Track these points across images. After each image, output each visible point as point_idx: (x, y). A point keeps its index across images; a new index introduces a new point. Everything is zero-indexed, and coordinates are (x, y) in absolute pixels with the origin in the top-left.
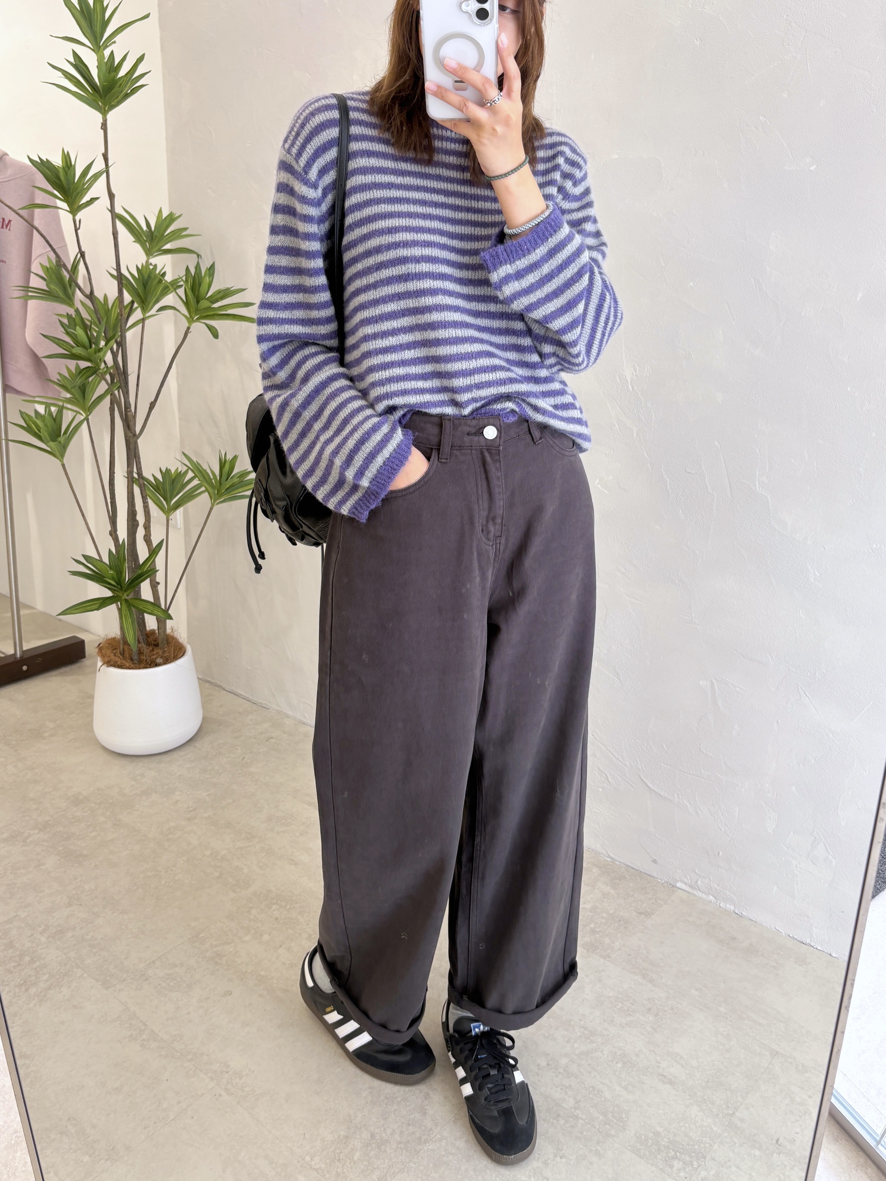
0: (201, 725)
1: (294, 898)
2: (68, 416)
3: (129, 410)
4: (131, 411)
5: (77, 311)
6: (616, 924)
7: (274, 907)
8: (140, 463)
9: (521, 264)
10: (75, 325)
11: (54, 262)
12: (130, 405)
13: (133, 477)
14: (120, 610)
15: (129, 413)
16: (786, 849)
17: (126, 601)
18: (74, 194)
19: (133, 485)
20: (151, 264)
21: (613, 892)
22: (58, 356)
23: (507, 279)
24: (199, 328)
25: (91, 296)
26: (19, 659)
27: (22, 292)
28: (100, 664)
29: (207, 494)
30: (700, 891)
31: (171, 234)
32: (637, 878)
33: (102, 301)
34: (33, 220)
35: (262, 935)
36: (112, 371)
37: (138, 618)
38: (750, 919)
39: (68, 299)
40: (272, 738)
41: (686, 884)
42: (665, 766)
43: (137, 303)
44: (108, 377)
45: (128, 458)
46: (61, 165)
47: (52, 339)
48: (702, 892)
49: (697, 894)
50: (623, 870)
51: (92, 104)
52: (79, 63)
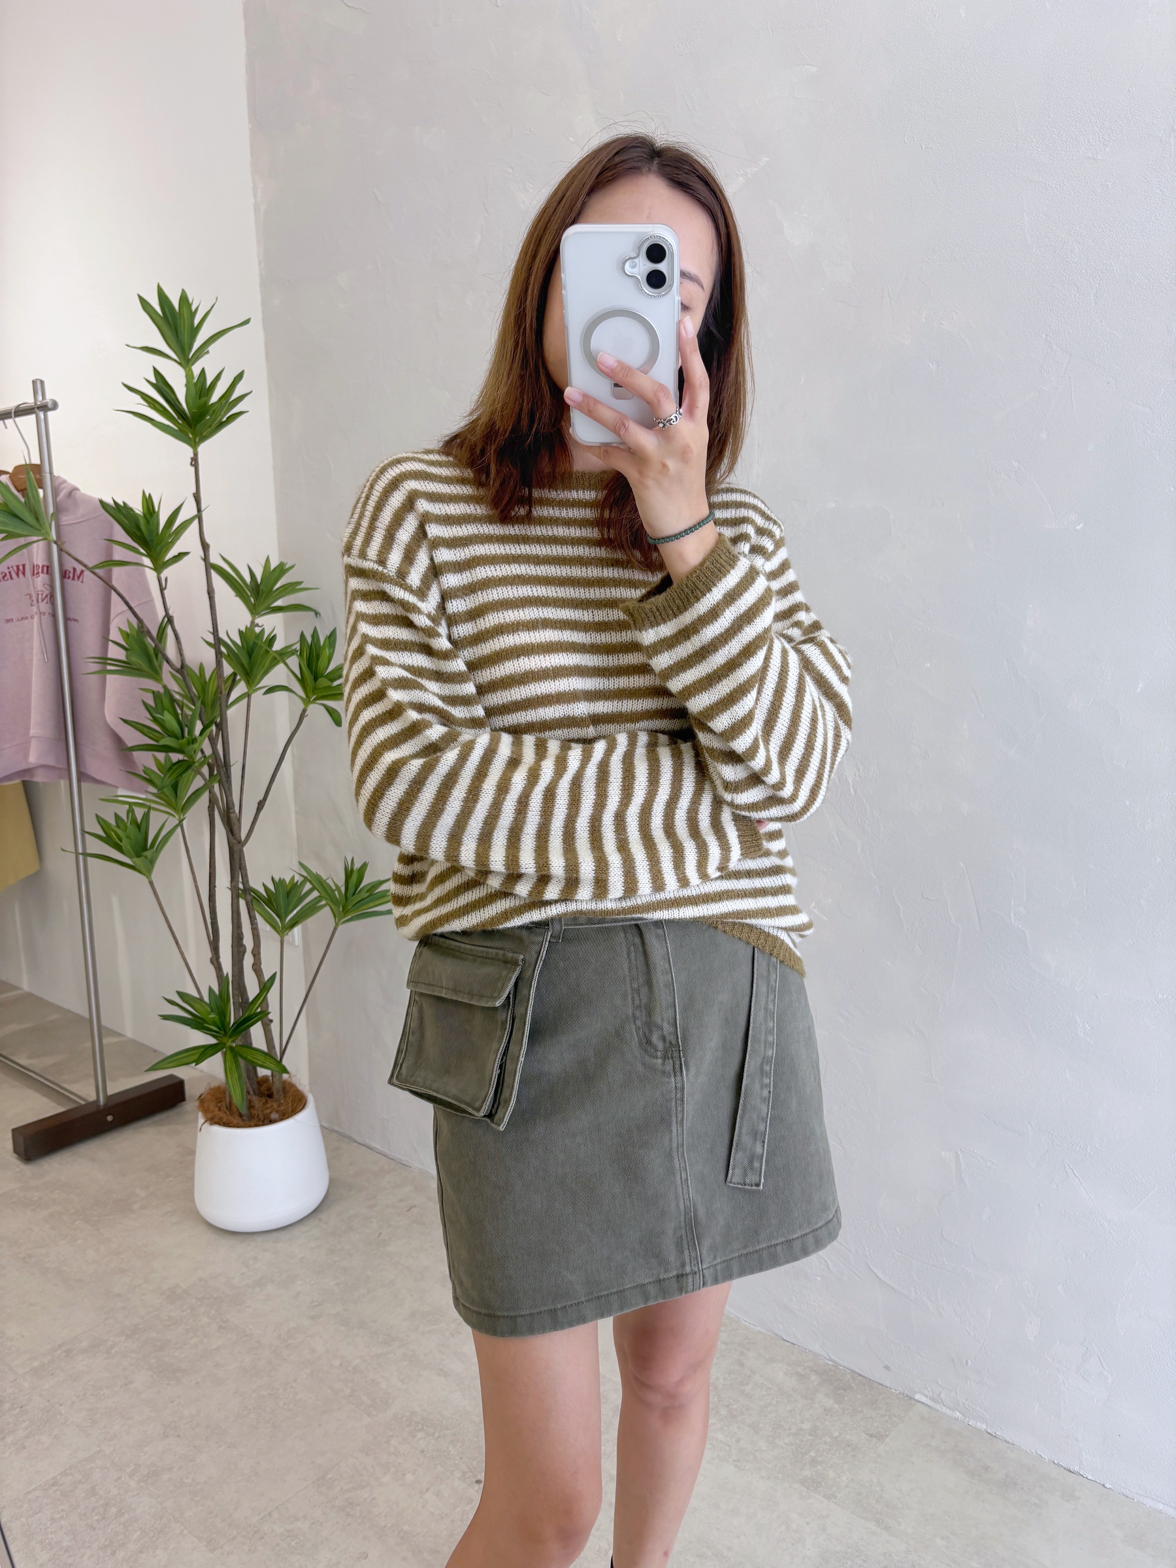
0: (327, 1194)
1: (444, 1422)
2: (156, 820)
3: (231, 811)
4: (234, 812)
5: (165, 687)
6: (842, 1452)
7: (419, 1434)
8: (246, 875)
10: (164, 709)
11: (136, 626)
12: (233, 804)
13: (238, 889)
14: (224, 1055)
15: (232, 815)
16: (1051, 1361)
17: (232, 1049)
18: (159, 547)
19: (238, 899)
20: (257, 626)
21: (836, 1406)
22: (144, 747)
24: (317, 711)
25: (182, 670)
26: (102, 1107)
27: (96, 664)
28: (201, 1121)
29: (327, 908)
30: (944, 1405)
31: (282, 589)
32: (866, 1387)
33: (197, 672)
34: (111, 579)
35: (404, 1475)
36: (210, 761)
38: (1006, 1441)
39: (155, 674)
40: (415, 1207)
41: (927, 1397)
42: (899, 1253)
43: (240, 675)
44: (205, 770)
45: (232, 870)
46: (141, 510)
47: (135, 724)
48: (947, 1407)
49: (940, 1409)
50: (849, 1376)
51: (179, 435)
52: (161, 384)
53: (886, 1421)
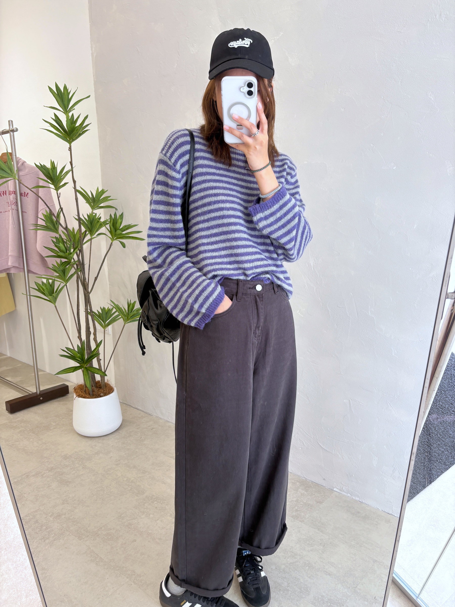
0: (122, 423)
1: (164, 498)
2: (57, 284)
3: (85, 281)
4: (86, 281)
5: (60, 235)
6: (307, 507)
7: (155, 502)
8: (91, 305)
9: (267, 212)
10: (59, 242)
11: (49, 212)
12: (86, 279)
13: (88, 312)
14: (83, 371)
15: (85, 282)
16: (382, 473)
17: (86, 368)
18: (57, 181)
19: (88, 315)
20: (94, 213)
21: (306, 493)
22: (52, 256)
23: (261, 220)
24: (116, 243)
25: (66, 228)
26: (38, 395)
27: (34, 227)
28: (75, 396)
29: (122, 319)
30: (344, 492)
31: (103, 199)
32: (317, 487)
33: (72, 230)
34: (38, 193)
35: (149, 515)
36: (77, 263)
37: (92, 375)
38: (365, 504)
39: (56, 230)
40: (154, 428)
41: (338, 489)
42: (329, 438)
43: (88, 232)
44: (75, 266)
45: (85, 303)
46: (50, 167)
47: (48, 248)
48: (345, 492)
49: (343, 493)
50: (310, 483)
51: (64, 139)
52: (57, 120)
53: (323, 498)
